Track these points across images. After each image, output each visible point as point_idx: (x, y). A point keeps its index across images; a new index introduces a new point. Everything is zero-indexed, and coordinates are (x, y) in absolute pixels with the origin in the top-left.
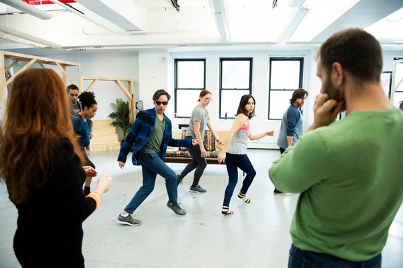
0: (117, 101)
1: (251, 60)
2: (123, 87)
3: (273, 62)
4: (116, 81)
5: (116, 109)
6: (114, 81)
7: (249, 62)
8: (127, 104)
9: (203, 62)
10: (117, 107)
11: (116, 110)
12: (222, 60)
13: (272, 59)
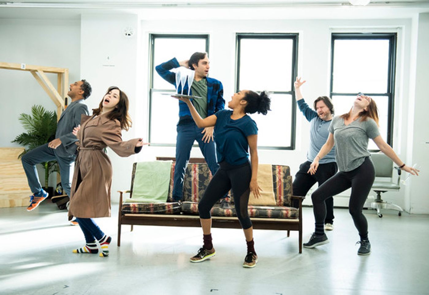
0: (35, 110)
1: (294, 37)
2: (49, 83)
3: (336, 41)
4: (34, 72)
5: (31, 126)
6: (29, 72)
7: (291, 41)
8: (53, 117)
9: (204, 41)
10: (33, 123)
11: (30, 128)
12: (240, 37)
13: (335, 37)
